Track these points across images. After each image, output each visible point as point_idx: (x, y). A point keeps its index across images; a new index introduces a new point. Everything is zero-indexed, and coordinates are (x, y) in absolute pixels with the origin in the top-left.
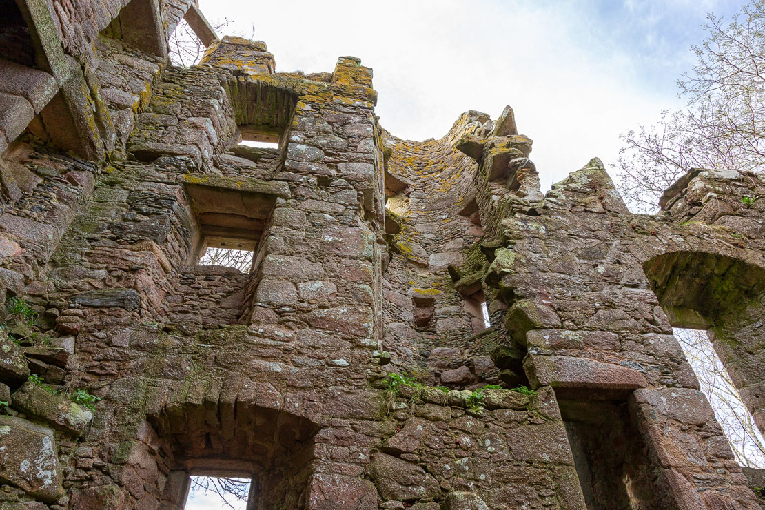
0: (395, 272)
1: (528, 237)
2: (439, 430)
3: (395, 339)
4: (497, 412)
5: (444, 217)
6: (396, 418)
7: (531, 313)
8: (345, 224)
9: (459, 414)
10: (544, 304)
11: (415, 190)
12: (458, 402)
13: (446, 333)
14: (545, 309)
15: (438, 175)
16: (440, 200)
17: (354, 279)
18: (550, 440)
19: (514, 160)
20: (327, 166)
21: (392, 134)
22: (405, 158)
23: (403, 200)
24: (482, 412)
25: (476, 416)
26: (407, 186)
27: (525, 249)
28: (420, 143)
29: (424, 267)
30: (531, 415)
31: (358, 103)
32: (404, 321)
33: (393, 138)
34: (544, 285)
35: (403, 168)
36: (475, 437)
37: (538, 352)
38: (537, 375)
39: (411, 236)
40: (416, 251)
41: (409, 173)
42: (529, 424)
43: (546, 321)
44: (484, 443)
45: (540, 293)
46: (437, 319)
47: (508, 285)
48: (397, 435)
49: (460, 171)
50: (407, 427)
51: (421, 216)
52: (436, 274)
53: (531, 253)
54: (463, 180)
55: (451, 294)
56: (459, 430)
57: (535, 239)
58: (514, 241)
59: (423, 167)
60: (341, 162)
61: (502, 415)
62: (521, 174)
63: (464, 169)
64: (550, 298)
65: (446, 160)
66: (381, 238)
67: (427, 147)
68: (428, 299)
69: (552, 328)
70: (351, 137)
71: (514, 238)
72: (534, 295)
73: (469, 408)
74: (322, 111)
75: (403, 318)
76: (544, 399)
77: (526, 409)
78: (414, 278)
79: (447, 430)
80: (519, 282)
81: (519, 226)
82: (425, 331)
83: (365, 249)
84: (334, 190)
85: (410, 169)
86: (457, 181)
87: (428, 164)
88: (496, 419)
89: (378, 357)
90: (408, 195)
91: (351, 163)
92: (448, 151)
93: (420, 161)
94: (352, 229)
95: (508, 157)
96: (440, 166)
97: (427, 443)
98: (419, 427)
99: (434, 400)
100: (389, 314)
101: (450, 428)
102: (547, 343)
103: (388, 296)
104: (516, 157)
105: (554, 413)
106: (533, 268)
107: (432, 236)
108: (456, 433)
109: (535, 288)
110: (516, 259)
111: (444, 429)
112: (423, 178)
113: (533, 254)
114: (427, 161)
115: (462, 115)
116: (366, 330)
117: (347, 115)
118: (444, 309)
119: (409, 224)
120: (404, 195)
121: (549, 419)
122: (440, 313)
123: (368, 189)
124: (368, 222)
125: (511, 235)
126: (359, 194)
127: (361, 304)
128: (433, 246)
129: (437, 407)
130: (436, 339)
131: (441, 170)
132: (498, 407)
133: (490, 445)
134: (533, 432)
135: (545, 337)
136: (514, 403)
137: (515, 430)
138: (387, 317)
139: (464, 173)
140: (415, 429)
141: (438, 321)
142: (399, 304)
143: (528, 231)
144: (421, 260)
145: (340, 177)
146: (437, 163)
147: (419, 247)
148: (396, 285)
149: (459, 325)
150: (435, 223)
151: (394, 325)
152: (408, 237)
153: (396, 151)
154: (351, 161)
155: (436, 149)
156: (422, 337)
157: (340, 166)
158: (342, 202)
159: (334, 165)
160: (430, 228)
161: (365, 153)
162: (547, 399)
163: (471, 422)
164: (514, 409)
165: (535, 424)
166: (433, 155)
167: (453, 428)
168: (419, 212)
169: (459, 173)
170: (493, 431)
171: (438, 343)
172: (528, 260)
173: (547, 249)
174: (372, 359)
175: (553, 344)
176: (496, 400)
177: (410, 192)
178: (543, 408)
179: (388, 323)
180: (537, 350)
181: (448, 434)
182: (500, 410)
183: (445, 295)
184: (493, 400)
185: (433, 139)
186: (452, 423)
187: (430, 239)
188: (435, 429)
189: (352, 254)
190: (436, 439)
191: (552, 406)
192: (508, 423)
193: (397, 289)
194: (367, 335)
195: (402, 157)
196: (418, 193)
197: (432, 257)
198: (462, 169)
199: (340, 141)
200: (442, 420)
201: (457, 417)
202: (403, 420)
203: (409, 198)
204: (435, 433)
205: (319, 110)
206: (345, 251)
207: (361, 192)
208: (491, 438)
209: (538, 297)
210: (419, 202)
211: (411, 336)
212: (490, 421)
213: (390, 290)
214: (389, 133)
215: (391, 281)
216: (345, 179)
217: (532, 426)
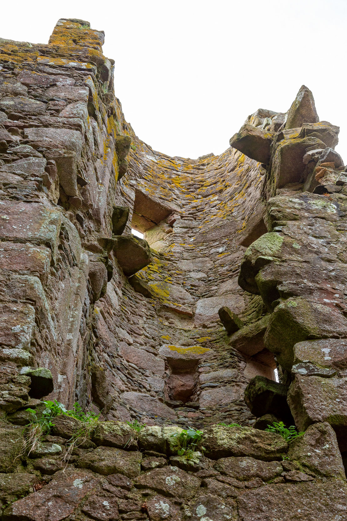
0: (141, 322)
1: (308, 218)
2: (113, 489)
3: (132, 416)
4: (225, 462)
5: (220, 250)
6: (37, 468)
7: (302, 315)
8: (18, 199)
9: (154, 464)
10: (325, 304)
11: (182, 217)
12: (156, 445)
13: (214, 408)
14: (327, 309)
15: (216, 198)
16: (216, 228)
17: (15, 267)
18: (319, 509)
19: (310, 153)
20: (9, 131)
21: (153, 149)
22: (170, 177)
23: (164, 231)
24: (197, 461)
25: (188, 468)
26: (170, 212)
27: (301, 232)
28: (193, 160)
29: (189, 317)
30: (288, 467)
31: (73, 64)
32: (149, 391)
33: (154, 153)
34: (328, 279)
35: (167, 190)
36: (180, 500)
37: (310, 371)
38: (305, 405)
39: (171, 276)
40: (176, 294)
41: (175, 197)
42: (282, 482)
43: (328, 327)
44: (194, 512)
45: (321, 289)
46: (202, 389)
47: (269, 278)
48: (31, 495)
49: (245, 188)
50: (54, 482)
51: (188, 250)
52: (204, 326)
53: (310, 237)
54: (248, 199)
55: (224, 353)
56: (152, 489)
57: (319, 219)
58: (284, 222)
59: (196, 188)
60: (31, 126)
61: (233, 467)
62: (320, 170)
63: (251, 184)
64: (337, 295)
65: (228, 178)
66: (96, 243)
67: (203, 165)
68: (191, 361)
69: (338, 338)
70: (53, 100)
71: (285, 217)
72: (310, 291)
73: (176, 454)
74: (17, 71)
75: (147, 386)
76: (313, 442)
77: (280, 459)
78: (171, 331)
79: (129, 489)
80: (286, 273)
81: (295, 203)
82: (182, 406)
83: (43, 229)
84: (10, 157)
85: (177, 192)
86: (240, 201)
87: (202, 186)
88: (223, 473)
89: (29, 374)
90: (171, 225)
91: (45, 129)
92: (231, 167)
93: (191, 182)
94: (28, 205)
95: (301, 149)
96: (219, 186)
97: (85, 509)
98: (78, 483)
99: (113, 440)
100: (125, 378)
101: (136, 486)
102: (327, 358)
103: (126, 354)
104: (314, 149)
105: (329, 464)
106: (311, 257)
107: (201, 275)
108: (145, 495)
109: (313, 282)
110: (284, 244)
111: (123, 487)
112: (195, 203)
113: (314, 239)
114: (201, 181)
115: (250, 117)
116: (16, 336)
117: (53, 77)
118: (213, 374)
119: (169, 260)
120: (166, 225)
121: (320, 474)
122: (206, 380)
123: (64, 157)
124: (69, 212)
125: (280, 215)
126: (48, 163)
127: (19, 301)
128: (202, 288)
129: (117, 452)
130: (199, 419)
131: (221, 191)
132: (228, 453)
133: (205, 516)
134: (288, 494)
135: (323, 350)
136: (259, 448)
137: (255, 491)
138: (120, 383)
139: (249, 190)
140: (69, 486)
141: (203, 392)
142: (142, 365)
143: (308, 210)
144: (182, 308)
145: (26, 143)
146: (215, 183)
147: (182, 289)
148: (141, 339)
149: (234, 396)
150: (207, 259)
151: (132, 396)
152: (166, 276)
153: (157, 168)
154: (46, 126)
155: (216, 166)
156: (177, 415)
157: (27, 131)
158: (19, 172)
159: (20, 131)
160: (200, 265)
161: (71, 118)
162: (319, 442)
163: (174, 477)
164: (257, 457)
165: (294, 482)
166: (211, 173)
167: (140, 487)
168: (186, 245)
169: (243, 191)
170: (214, 492)
171: (201, 424)
172: (305, 246)
173: (337, 233)
174: (16, 376)
175: (336, 360)
176: (225, 441)
177: (175, 220)
178: (310, 457)
179: (123, 391)
180: (307, 368)
181: (130, 495)
182: (231, 459)
183: (215, 353)
184: (220, 442)
185: (212, 155)
186: (141, 479)
187: (199, 279)
188: (107, 486)
189: (20, 235)
190: (106, 503)
191: (328, 453)
192: (245, 480)
193: (141, 345)
194: (17, 344)
195: (166, 176)
196: (186, 221)
197: (200, 303)
198: (247, 185)
199: (34, 104)
200: (122, 473)
201: (150, 469)
202: (51, 472)
203: (172, 227)
204: (104, 493)
205: (13, 69)
206: (9, 231)
207: (53, 162)
208: (208, 503)
209: (316, 294)
210: (186, 233)
211: (159, 412)
212: (211, 476)
213: (130, 344)
214: (149, 148)
215: (131, 332)
216: (31, 145)
217: (288, 484)
